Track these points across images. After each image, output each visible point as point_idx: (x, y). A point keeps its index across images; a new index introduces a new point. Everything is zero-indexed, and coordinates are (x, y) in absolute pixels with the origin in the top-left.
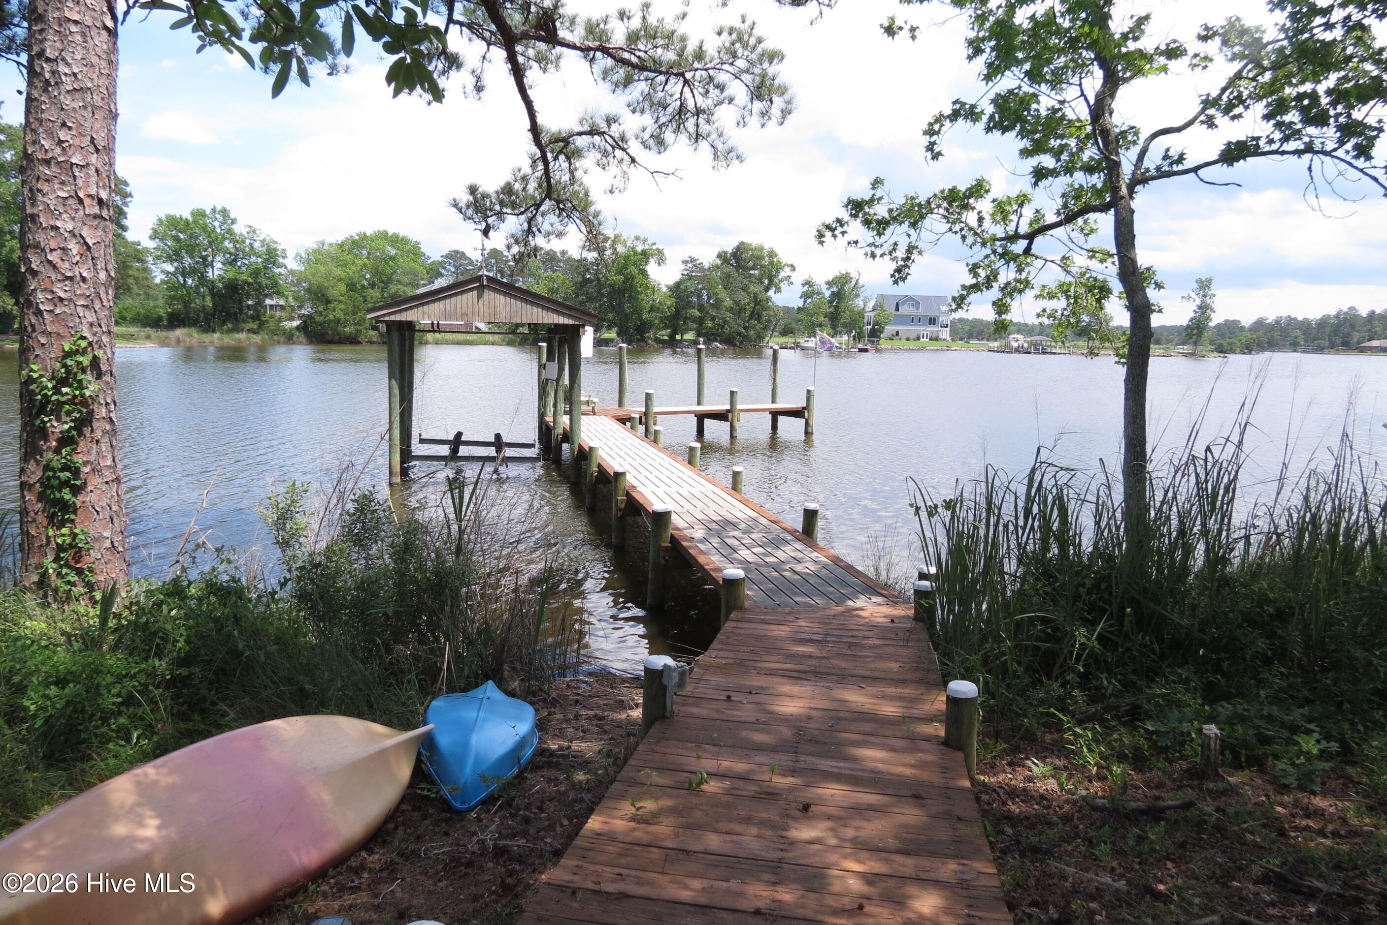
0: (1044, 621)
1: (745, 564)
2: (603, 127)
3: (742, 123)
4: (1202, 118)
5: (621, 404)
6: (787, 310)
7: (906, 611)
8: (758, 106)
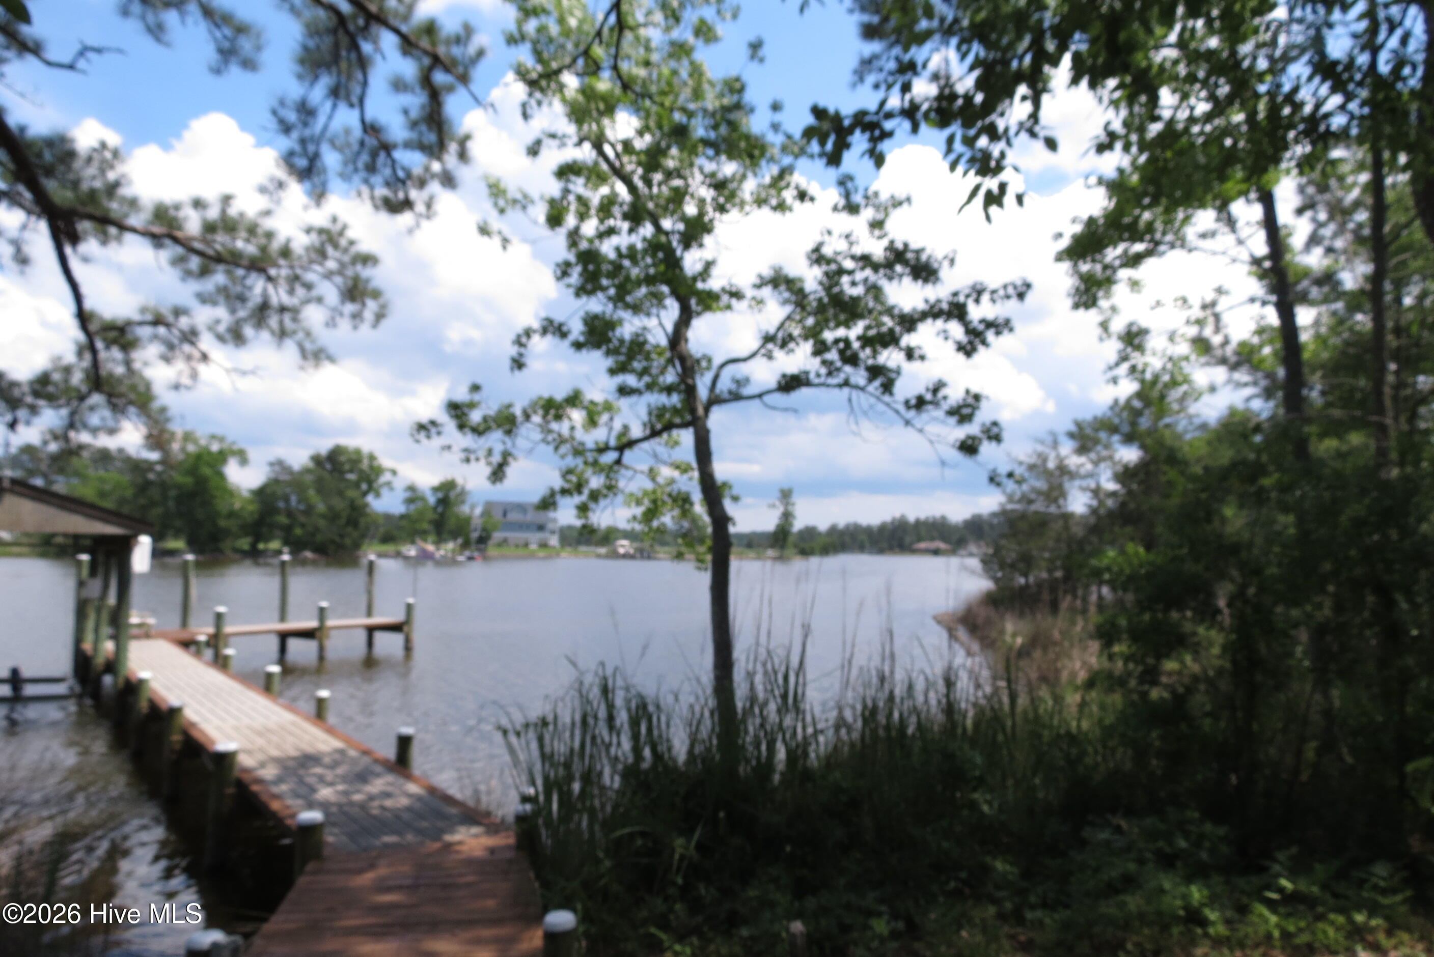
0: (643, 834)
1: (324, 806)
2: (170, 318)
3: (331, 324)
4: (763, 351)
5: (184, 623)
6: (388, 517)
7: (506, 839)
8: (350, 308)
